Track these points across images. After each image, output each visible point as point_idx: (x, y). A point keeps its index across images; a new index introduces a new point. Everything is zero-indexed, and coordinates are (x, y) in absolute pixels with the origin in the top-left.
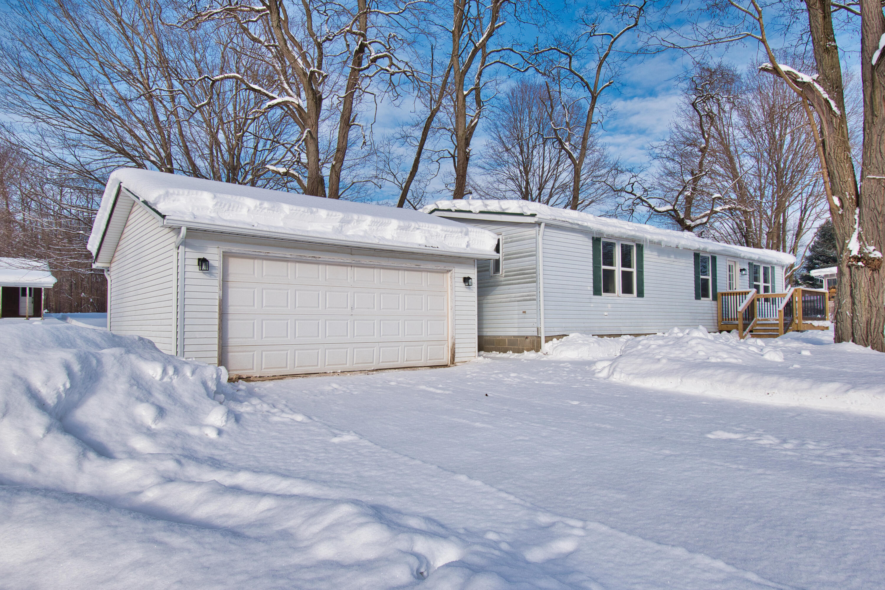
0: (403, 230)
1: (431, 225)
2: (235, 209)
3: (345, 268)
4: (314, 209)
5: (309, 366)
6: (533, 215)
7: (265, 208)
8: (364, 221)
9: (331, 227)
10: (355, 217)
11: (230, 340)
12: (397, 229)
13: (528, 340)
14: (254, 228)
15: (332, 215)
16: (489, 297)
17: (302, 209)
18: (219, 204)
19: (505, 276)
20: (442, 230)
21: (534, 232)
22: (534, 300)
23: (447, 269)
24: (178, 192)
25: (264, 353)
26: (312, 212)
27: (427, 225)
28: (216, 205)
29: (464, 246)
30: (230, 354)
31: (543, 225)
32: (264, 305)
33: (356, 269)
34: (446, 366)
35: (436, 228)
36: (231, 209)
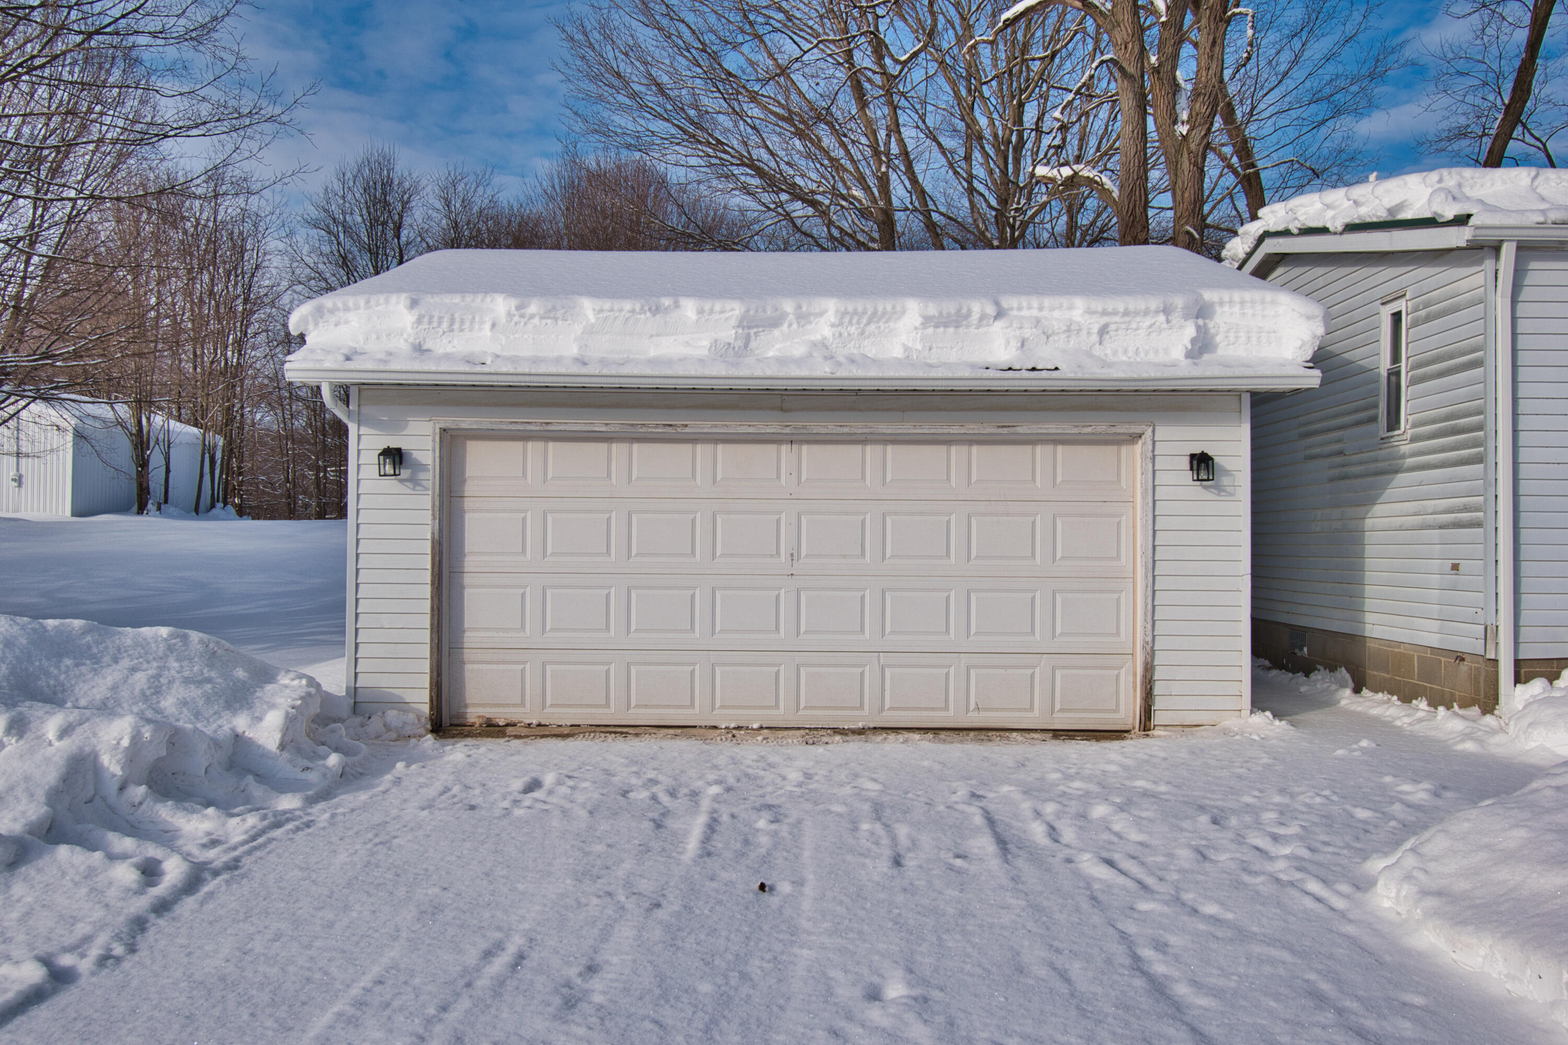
0: (946, 325)
1: (1047, 302)
2: (467, 325)
3: (772, 448)
4: (667, 302)
5: (668, 707)
6: (1462, 220)
7: (532, 316)
8: (821, 314)
9: (706, 343)
10: (788, 306)
11: (467, 634)
12: (924, 325)
13: (1464, 667)
14: (485, 369)
15: (712, 311)
16: (1378, 509)
17: (627, 305)
18: (426, 319)
19: (1414, 439)
20: (1090, 312)
21: (1479, 279)
22: (1478, 524)
23: (1121, 429)
24: (345, 304)
25: (548, 668)
26: (657, 310)
27: (1035, 302)
28: (419, 321)
29: (1177, 353)
30: (468, 667)
31: (1508, 252)
32: (549, 552)
33: (805, 448)
34: (1118, 734)
35: (1071, 308)
36: (456, 326)
